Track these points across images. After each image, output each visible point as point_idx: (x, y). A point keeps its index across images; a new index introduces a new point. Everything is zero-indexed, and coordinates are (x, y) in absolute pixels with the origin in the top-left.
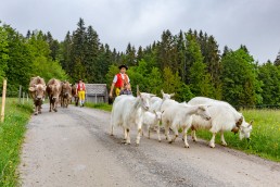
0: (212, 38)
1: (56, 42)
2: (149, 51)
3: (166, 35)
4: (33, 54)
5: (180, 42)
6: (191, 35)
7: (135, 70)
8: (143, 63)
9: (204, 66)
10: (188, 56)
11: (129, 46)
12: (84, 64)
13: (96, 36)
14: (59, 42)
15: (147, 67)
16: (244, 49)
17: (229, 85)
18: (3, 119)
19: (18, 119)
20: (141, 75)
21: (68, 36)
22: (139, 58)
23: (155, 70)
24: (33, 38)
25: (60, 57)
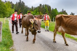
0: (50, 6)
1: (13, 4)
2: (37, 8)
3: (41, 5)
4: (7, 7)
5: (43, 6)
6: (46, 5)
8: (35, 11)
9: (48, 12)
10: (45, 10)
12: (21, 10)
15: (36, 12)
16: (56, 9)
17: (53, 16)
20: (35, 13)
21: (17, 3)
22: (34, 9)
23: (38, 12)
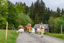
7: (60, 19)
11: (58, 8)
13: (44, 4)
14: (29, 7)
18: (6, 38)
19: (13, 38)
24: (18, 5)
25: (29, 13)
